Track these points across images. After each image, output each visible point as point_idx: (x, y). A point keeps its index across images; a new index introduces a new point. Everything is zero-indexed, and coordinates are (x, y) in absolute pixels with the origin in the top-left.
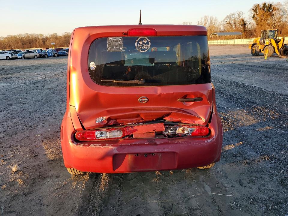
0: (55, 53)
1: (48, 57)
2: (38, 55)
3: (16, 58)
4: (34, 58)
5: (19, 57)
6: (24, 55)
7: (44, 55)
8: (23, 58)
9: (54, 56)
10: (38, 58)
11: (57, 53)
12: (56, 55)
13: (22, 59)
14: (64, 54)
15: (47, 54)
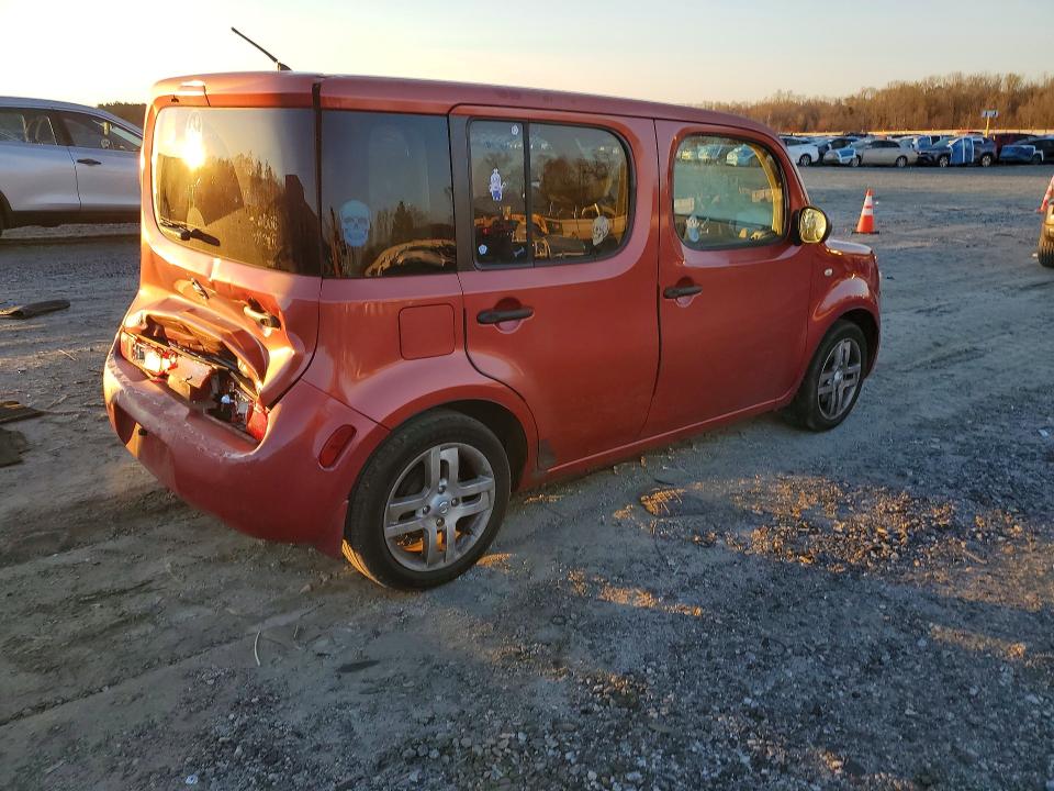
0: (986, 150)
1: (948, 165)
2: (912, 155)
3: (835, 164)
4: (895, 165)
5: (841, 159)
6: (860, 152)
7: (936, 156)
8: (856, 163)
9: (978, 163)
10: (908, 165)
11: (994, 150)
12: (986, 161)
13: (849, 165)
14: (1025, 158)
15: (948, 156)
